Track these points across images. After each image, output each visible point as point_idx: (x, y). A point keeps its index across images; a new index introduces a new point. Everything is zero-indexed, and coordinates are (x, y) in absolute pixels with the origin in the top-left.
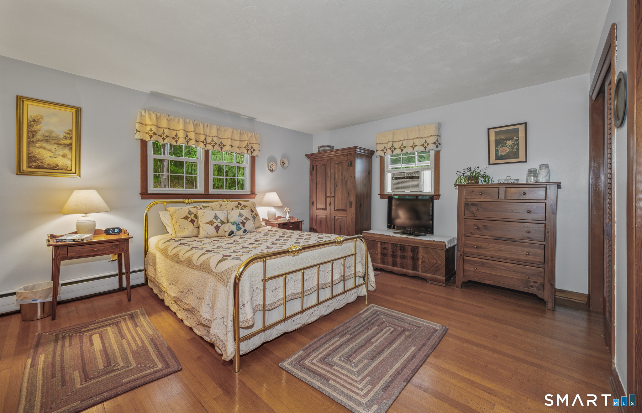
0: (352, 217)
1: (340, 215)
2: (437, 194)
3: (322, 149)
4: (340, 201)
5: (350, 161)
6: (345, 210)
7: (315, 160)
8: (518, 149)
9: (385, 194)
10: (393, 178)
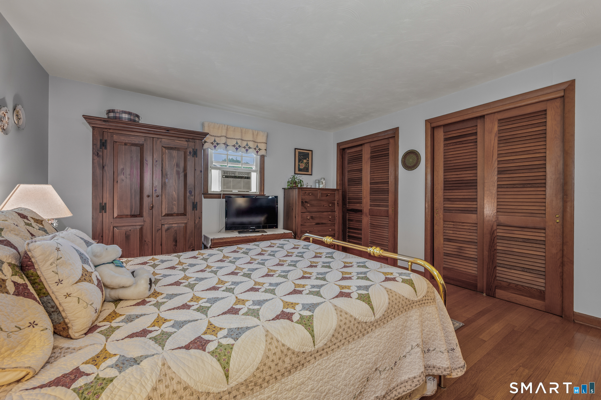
0: (196, 222)
1: (175, 222)
2: (262, 194)
3: (111, 115)
4: (174, 202)
5: (193, 149)
6: (184, 214)
7: (111, 131)
8: (308, 166)
9: (209, 192)
10: (224, 177)
